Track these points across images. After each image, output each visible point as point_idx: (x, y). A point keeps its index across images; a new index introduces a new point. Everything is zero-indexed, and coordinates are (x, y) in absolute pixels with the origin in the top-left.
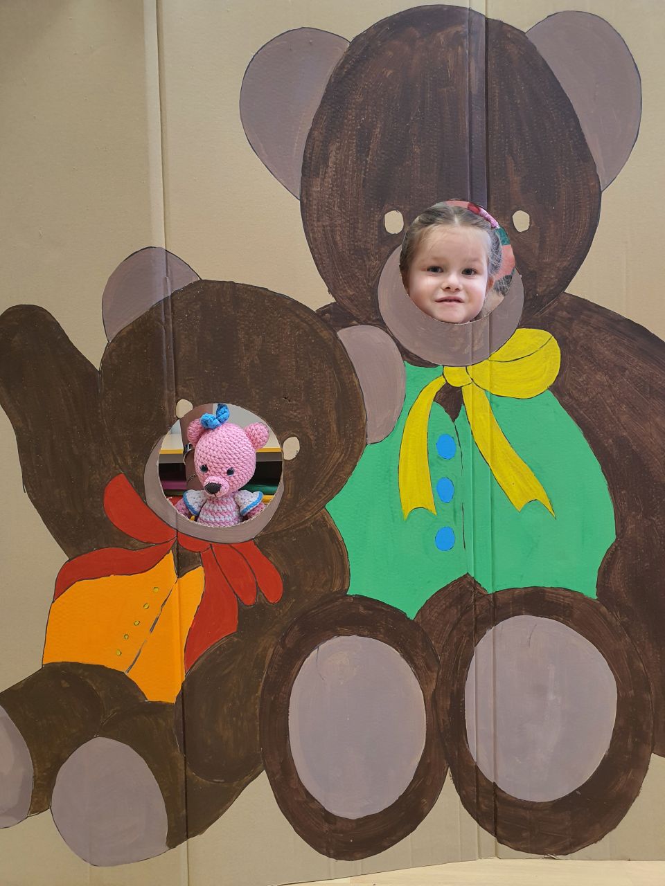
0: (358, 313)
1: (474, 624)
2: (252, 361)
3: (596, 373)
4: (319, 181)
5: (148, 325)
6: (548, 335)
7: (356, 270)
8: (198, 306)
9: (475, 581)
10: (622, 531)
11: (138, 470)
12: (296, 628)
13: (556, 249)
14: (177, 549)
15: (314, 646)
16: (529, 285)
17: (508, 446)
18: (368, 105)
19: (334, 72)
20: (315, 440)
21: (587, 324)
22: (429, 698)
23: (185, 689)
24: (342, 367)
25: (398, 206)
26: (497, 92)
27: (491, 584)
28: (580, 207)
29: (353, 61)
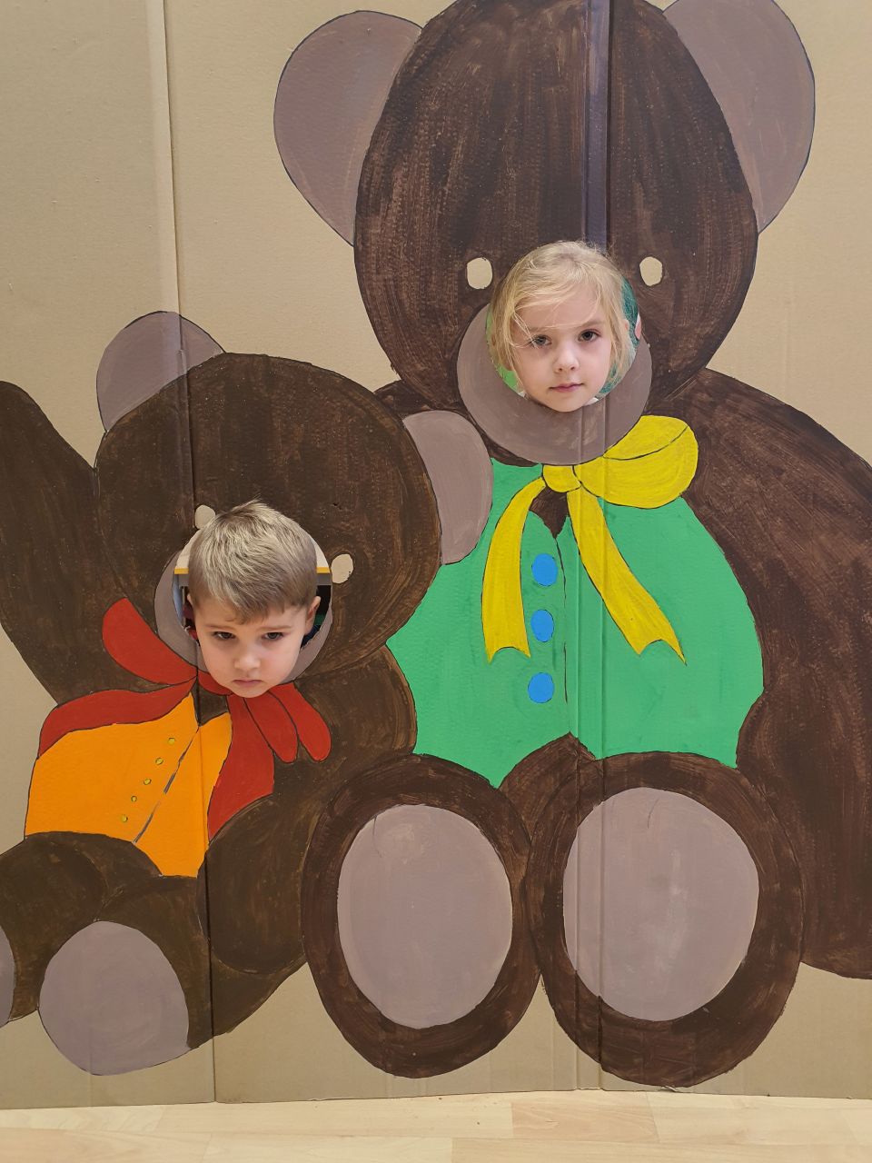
0: (431, 395)
1: (577, 797)
2: (291, 457)
3: (744, 477)
4: (379, 220)
5: (158, 411)
6: (683, 424)
7: (428, 338)
8: (222, 387)
9: (580, 744)
10: (771, 681)
11: (147, 594)
12: (348, 792)
13: (696, 309)
15: (370, 814)
16: (659, 357)
17: (626, 571)
18: (447, 114)
19: (401, 70)
20: (373, 558)
21: (734, 410)
22: (516, 887)
23: (209, 860)
24: (410, 464)
25: (485, 251)
26: (623, 91)
27: (600, 748)
28: (730, 253)
29: (426, 55)
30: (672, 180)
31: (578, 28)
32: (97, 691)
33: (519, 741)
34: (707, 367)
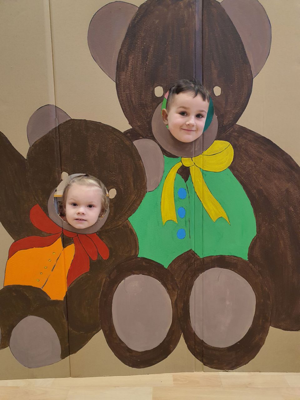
0: (143, 133)
1: (194, 271)
2: (95, 155)
3: (250, 161)
4: (124, 73)
5: (48, 139)
6: (228, 143)
7: (142, 114)
8: (70, 131)
9: (195, 253)
10: (259, 231)
11: (45, 202)
12: (115, 271)
13: (233, 104)
14: (63, 236)
15: (123, 278)
16: (220, 120)
17: (210, 193)
18: (147, 37)
19: (131, 22)
20: (123, 190)
21: (246, 139)
22: (174, 302)
23: (67, 294)
24: (136, 157)
25: (161, 84)
27: (202, 254)
28: (244, 85)
29: (140, 17)
30: (224, 60)
31: (192, 8)
32: (29, 236)
33: (174, 252)
34: (236, 124)
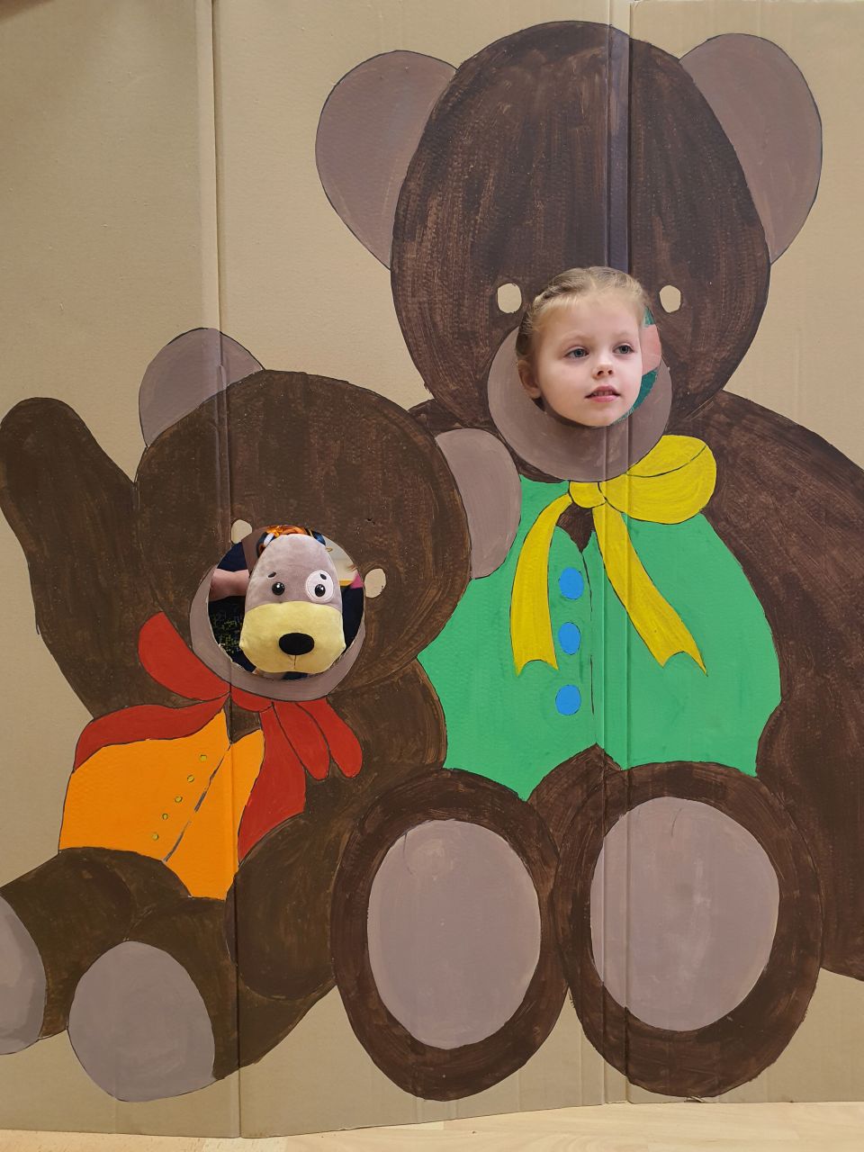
0: (462, 414)
1: (603, 808)
2: (327, 473)
3: (761, 495)
4: (415, 245)
5: (197, 426)
6: (701, 444)
7: (461, 359)
8: (261, 403)
9: (606, 755)
10: (789, 691)
11: (182, 609)
12: (379, 809)
13: (713, 335)
14: (231, 707)
16: (679, 380)
17: (649, 584)
18: (479, 149)
20: (406, 573)
23: (239, 882)
24: (441, 480)
25: (515, 277)
26: (642, 133)
27: (626, 759)
28: (743, 283)
29: (460, 93)
30: (690, 214)
31: (600, 74)
32: (131, 706)
33: (548, 753)
34: (724, 389)
